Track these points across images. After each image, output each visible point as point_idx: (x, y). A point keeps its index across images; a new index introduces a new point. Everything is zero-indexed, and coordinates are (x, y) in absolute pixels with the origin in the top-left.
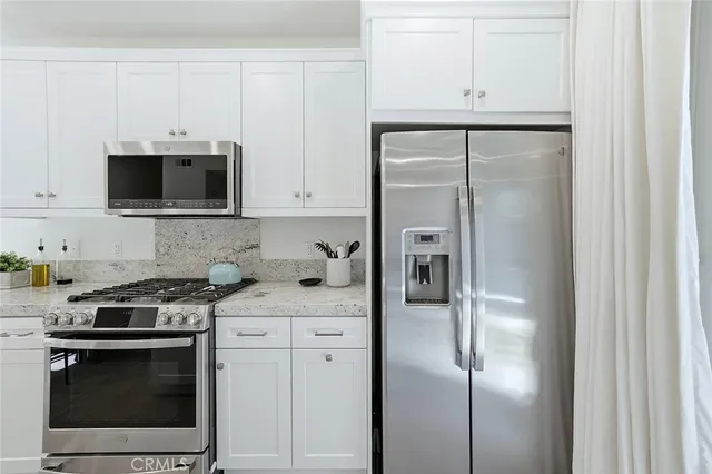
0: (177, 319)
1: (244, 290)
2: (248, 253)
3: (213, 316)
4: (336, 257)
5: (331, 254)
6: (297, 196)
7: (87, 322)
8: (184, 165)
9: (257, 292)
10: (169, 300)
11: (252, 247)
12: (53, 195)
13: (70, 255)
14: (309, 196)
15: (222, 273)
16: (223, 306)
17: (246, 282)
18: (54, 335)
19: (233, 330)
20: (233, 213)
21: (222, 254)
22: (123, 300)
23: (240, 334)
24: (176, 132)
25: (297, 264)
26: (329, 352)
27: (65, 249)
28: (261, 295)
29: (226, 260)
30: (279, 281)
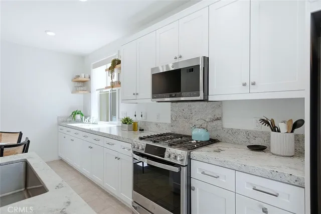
0: (172, 156)
1: (210, 146)
2: (215, 123)
3: (189, 159)
4: (279, 131)
5: (275, 129)
6: (244, 85)
7: (143, 149)
8: (190, 72)
9: (216, 149)
10: (171, 145)
11: (218, 119)
12: (137, 94)
13: (143, 119)
14: (254, 84)
15: (199, 134)
16: (195, 154)
17: (212, 141)
18: (134, 152)
19: (200, 169)
20: (202, 99)
21: (200, 123)
22: (155, 142)
23: (203, 173)
24: (178, 57)
25: (248, 133)
26: (265, 206)
27: (142, 116)
28: (219, 151)
29: (201, 127)
30: (235, 143)
